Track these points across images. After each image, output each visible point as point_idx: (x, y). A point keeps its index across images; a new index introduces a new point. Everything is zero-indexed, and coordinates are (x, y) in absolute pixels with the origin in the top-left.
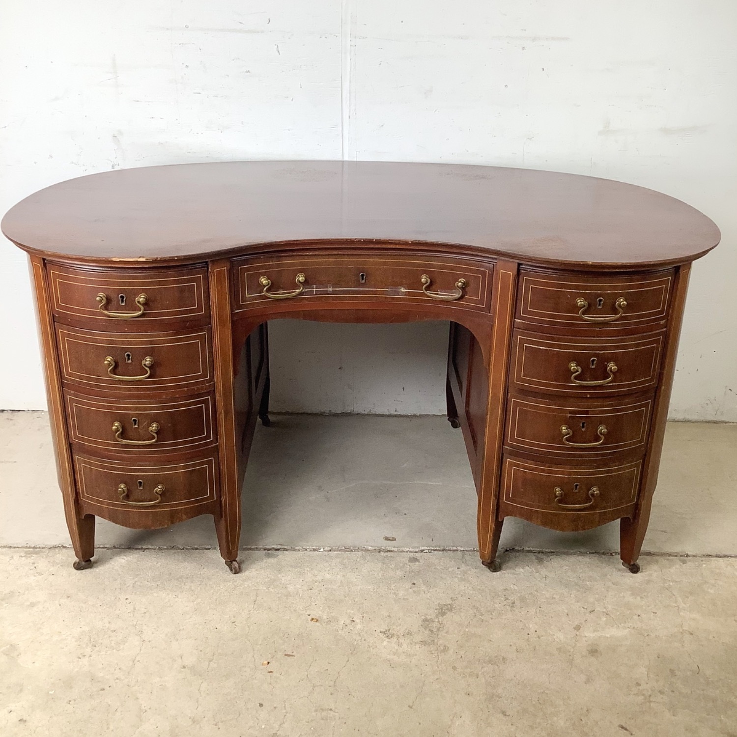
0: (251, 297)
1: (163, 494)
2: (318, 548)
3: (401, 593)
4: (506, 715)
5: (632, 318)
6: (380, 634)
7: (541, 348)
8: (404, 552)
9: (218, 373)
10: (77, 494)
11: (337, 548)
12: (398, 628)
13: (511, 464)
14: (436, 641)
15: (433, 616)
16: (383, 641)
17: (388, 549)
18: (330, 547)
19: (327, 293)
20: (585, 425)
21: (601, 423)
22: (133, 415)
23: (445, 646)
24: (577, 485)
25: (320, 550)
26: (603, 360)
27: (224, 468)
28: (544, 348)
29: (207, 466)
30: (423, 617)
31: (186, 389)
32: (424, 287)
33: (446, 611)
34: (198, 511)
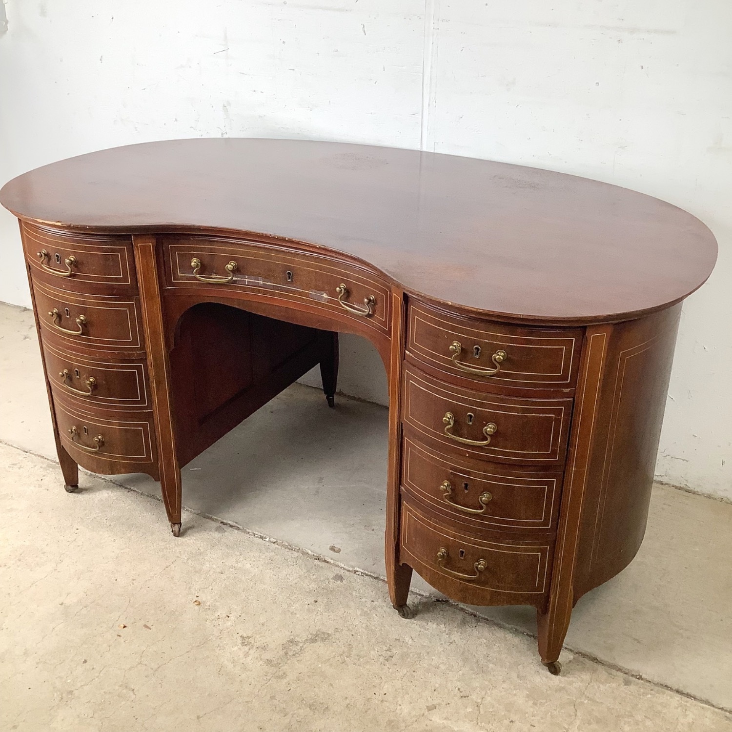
0: (183, 276)
2: (265, 536)
3: (296, 606)
6: (239, 638)
8: (338, 566)
11: (281, 542)
13: (406, 508)
14: (281, 664)
15: (302, 639)
17: (325, 559)
18: (275, 539)
19: (258, 285)
23: (285, 673)
24: (462, 552)
25: (266, 538)
30: (292, 637)
32: (340, 297)
33: (319, 640)
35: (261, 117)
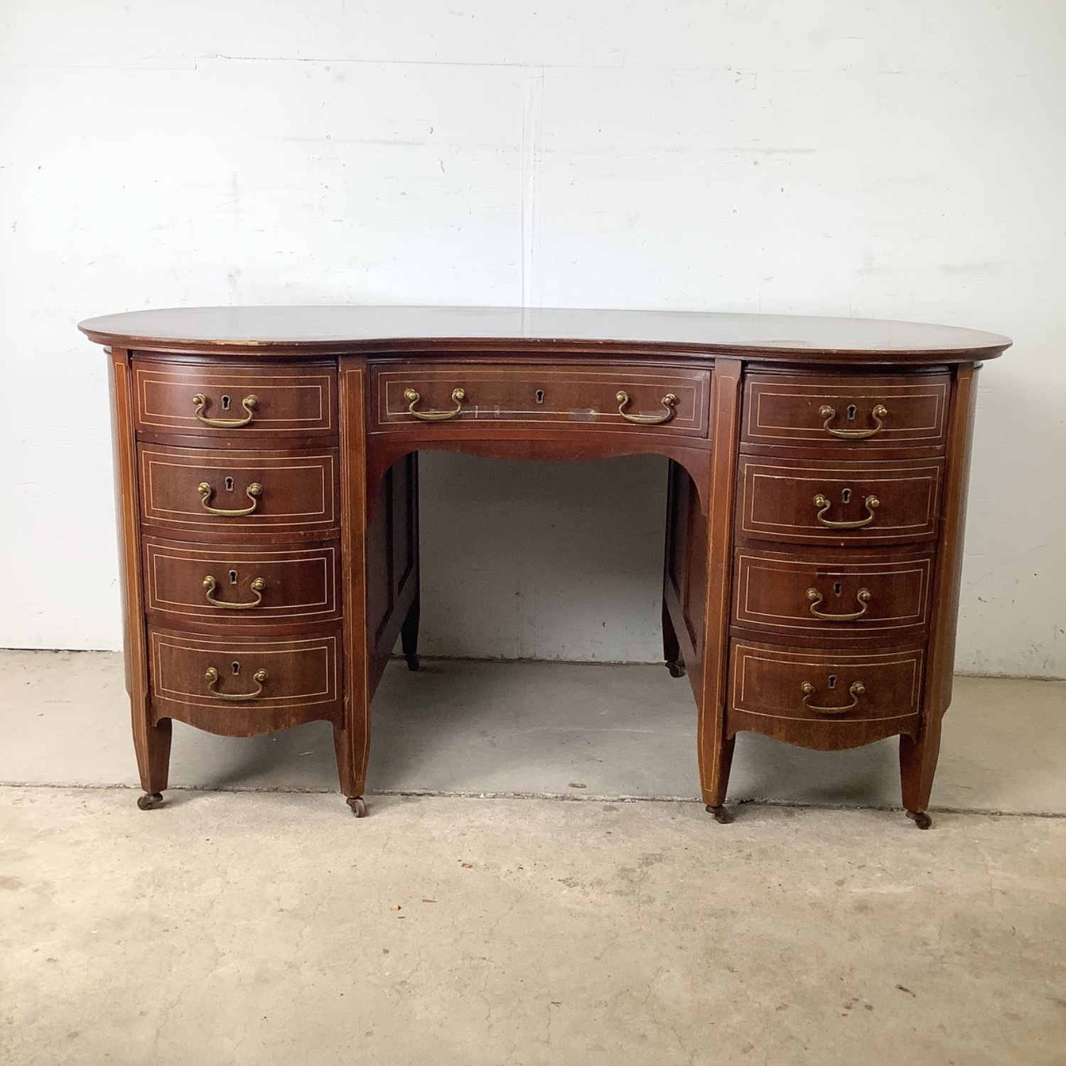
0: (392, 415)
1: (264, 682)
2: (476, 793)
3: (590, 841)
4: (733, 971)
5: (896, 435)
6: (559, 882)
7: (776, 477)
8: (597, 800)
9: (346, 513)
10: (150, 688)
11: (503, 794)
12: (585, 877)
13: (742, 652)
14: (637, 891)
15: (635, 865)
16: (562, 889)
17: (576, 797)
18: (493, 792)
19: (492, 416)
20: (840, 588)
21: (861, 586)
22: (231, 566)
23: (649, 897)
24: (832, 679)
25: (479, 795)
26: (860, 492)
27: (350, 654)
28: (779, 477)
29: (326, 647)
30: (620, 867)
31: (302, 533)
32: (620, 407)
33: (654, 862)
34: (313, 714)
35: (290, 285)
